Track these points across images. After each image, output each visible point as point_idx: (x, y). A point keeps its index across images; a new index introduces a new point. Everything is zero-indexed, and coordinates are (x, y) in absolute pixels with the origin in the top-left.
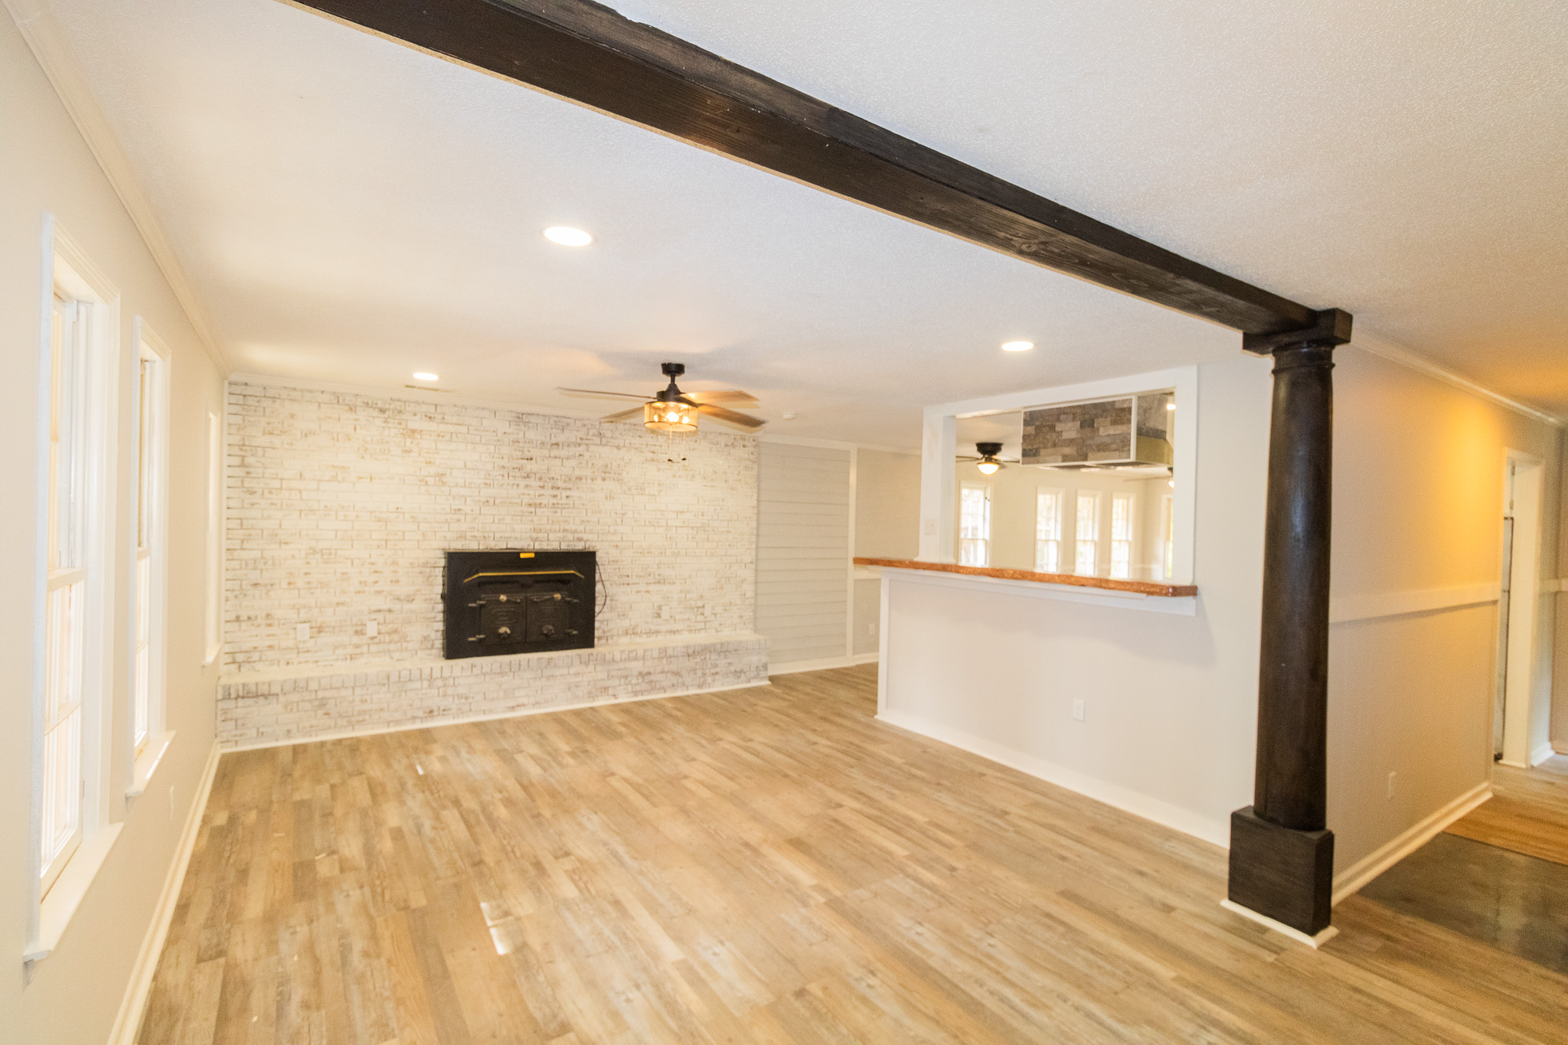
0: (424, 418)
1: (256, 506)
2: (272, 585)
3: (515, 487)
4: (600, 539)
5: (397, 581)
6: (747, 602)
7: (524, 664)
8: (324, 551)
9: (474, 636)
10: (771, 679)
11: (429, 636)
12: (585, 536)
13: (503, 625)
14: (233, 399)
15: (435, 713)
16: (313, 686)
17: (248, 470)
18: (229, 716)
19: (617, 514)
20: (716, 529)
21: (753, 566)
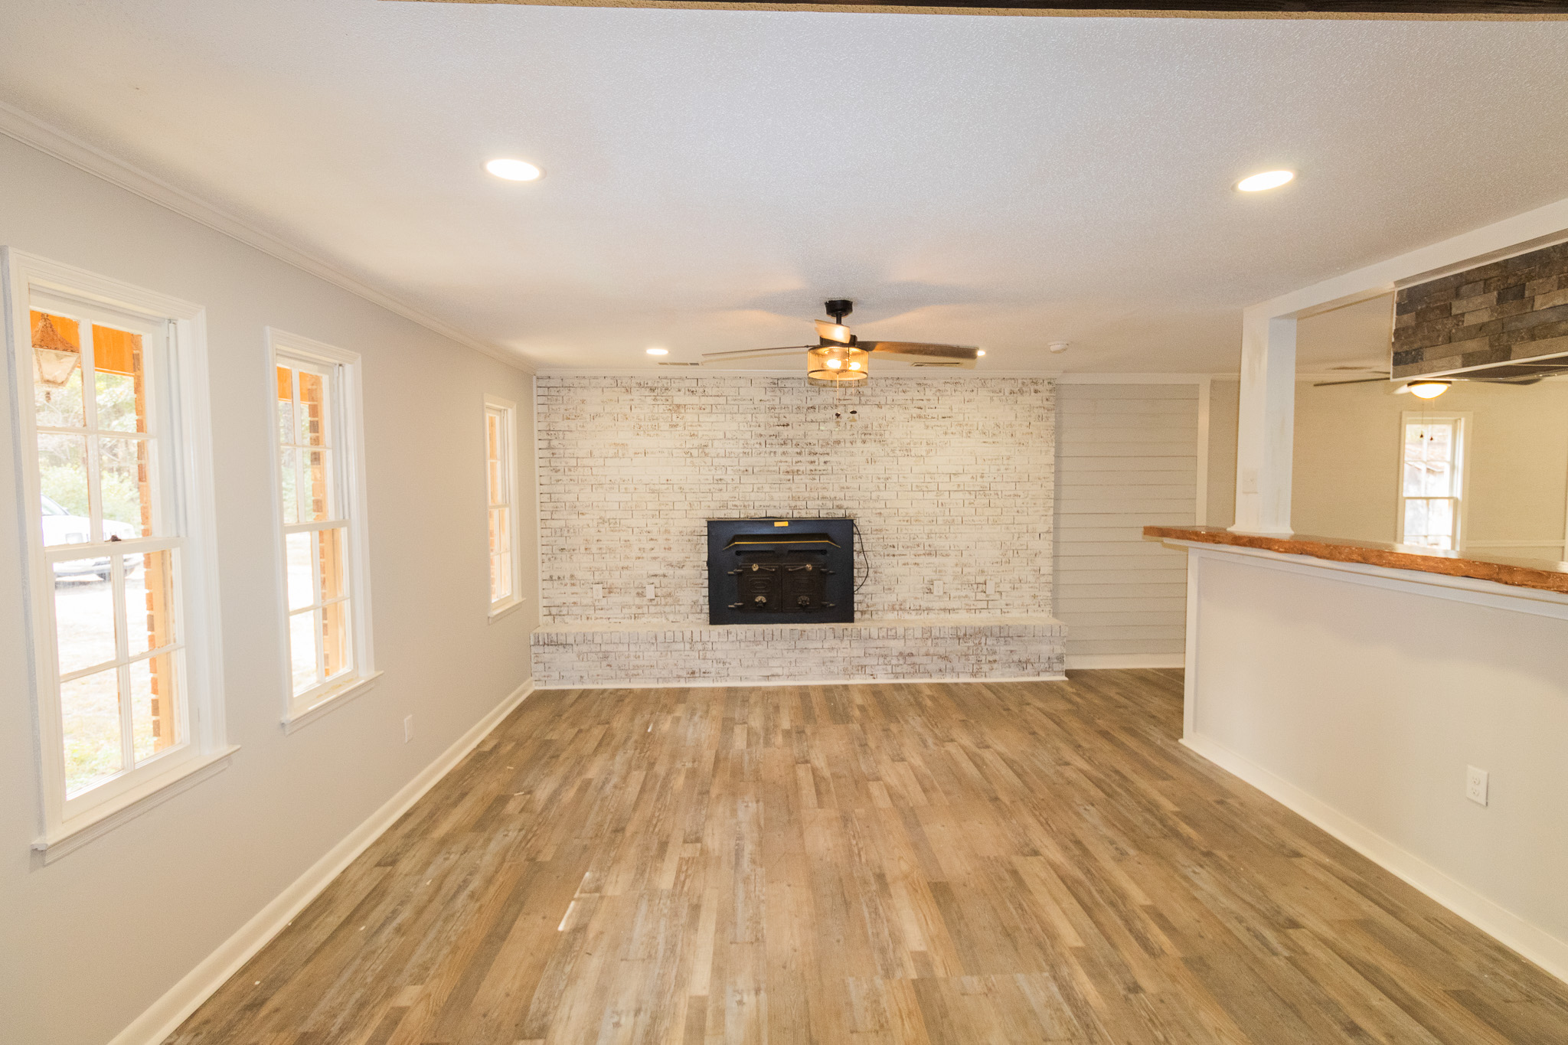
0: (687, 393)
1: (560, 482)
2: (574, 550)
3: (772, 454)
4: (861, 507)
5: (670, 549)
6: (1043, 580)
7: (777, 634)
8: (611, 521)
9: (732, 604)
10: (1069, 673)
11: (698, 601)
12: (845, 504)
13: (761, 594)
14: (541, 391)
15: (697, 675)
16: (598, 640)
17: (554, 451)
18: (540, 660)
19: (879, 479)
20: (1000, 493)
21: (1050, 537)
